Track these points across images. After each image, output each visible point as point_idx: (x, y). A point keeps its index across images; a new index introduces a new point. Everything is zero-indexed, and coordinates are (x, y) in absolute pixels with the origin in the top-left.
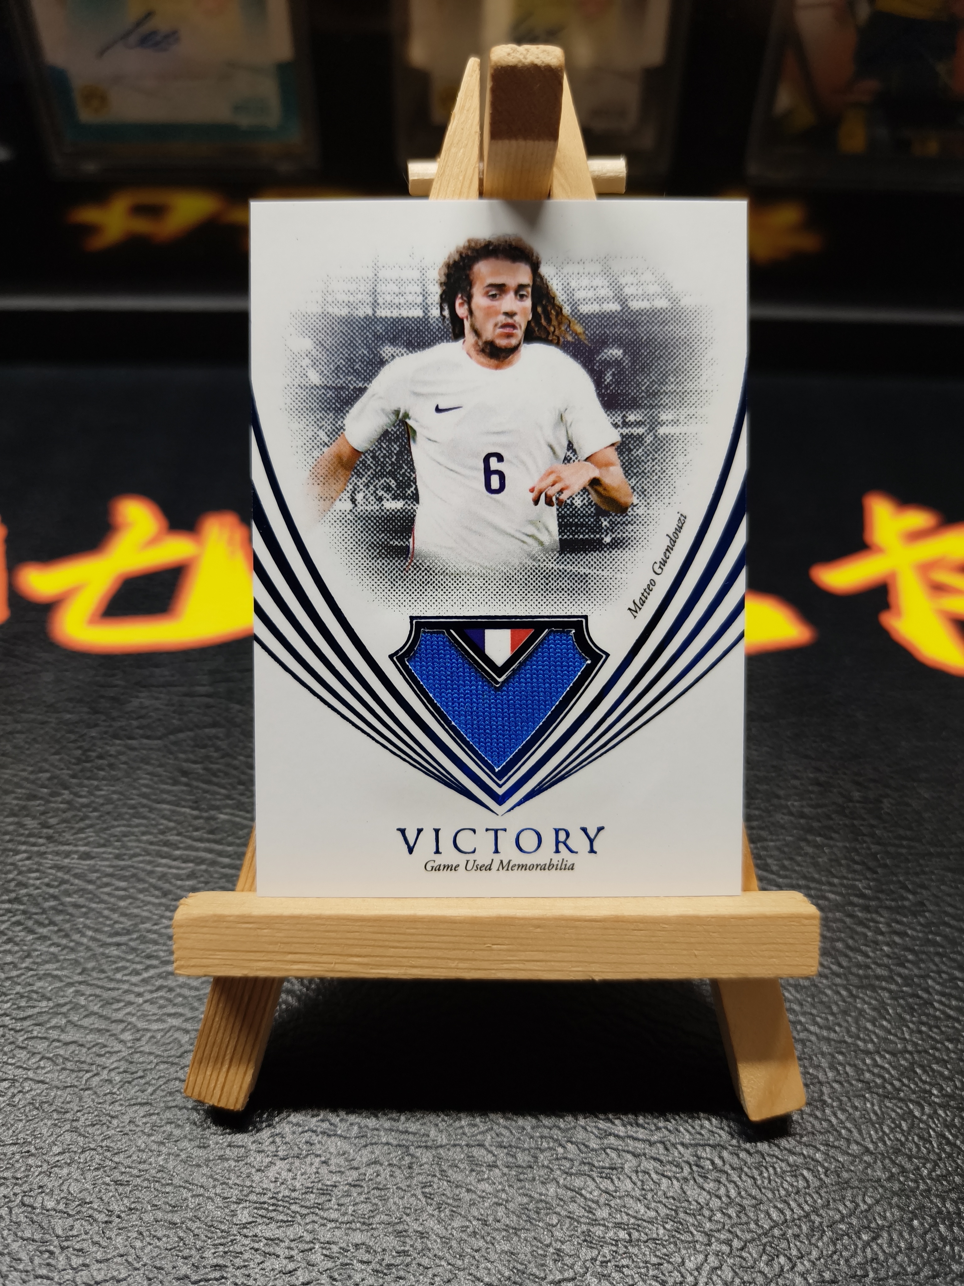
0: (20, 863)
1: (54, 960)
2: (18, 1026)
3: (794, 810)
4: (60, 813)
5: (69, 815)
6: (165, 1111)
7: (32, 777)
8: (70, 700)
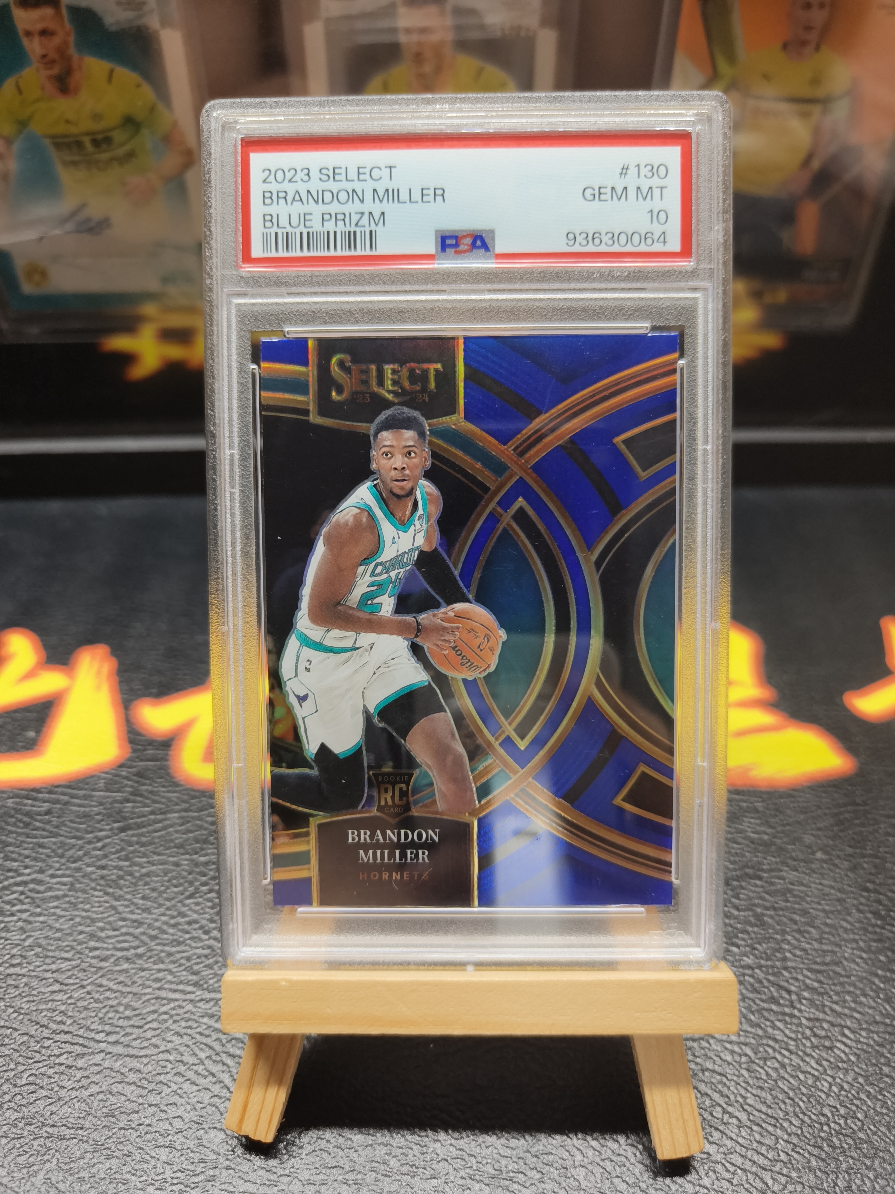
0: (174, 1012)
3: (861, 944)
4: (203, 959)
5: (211, 961)
7: (172, 921)
8: (197, 841)
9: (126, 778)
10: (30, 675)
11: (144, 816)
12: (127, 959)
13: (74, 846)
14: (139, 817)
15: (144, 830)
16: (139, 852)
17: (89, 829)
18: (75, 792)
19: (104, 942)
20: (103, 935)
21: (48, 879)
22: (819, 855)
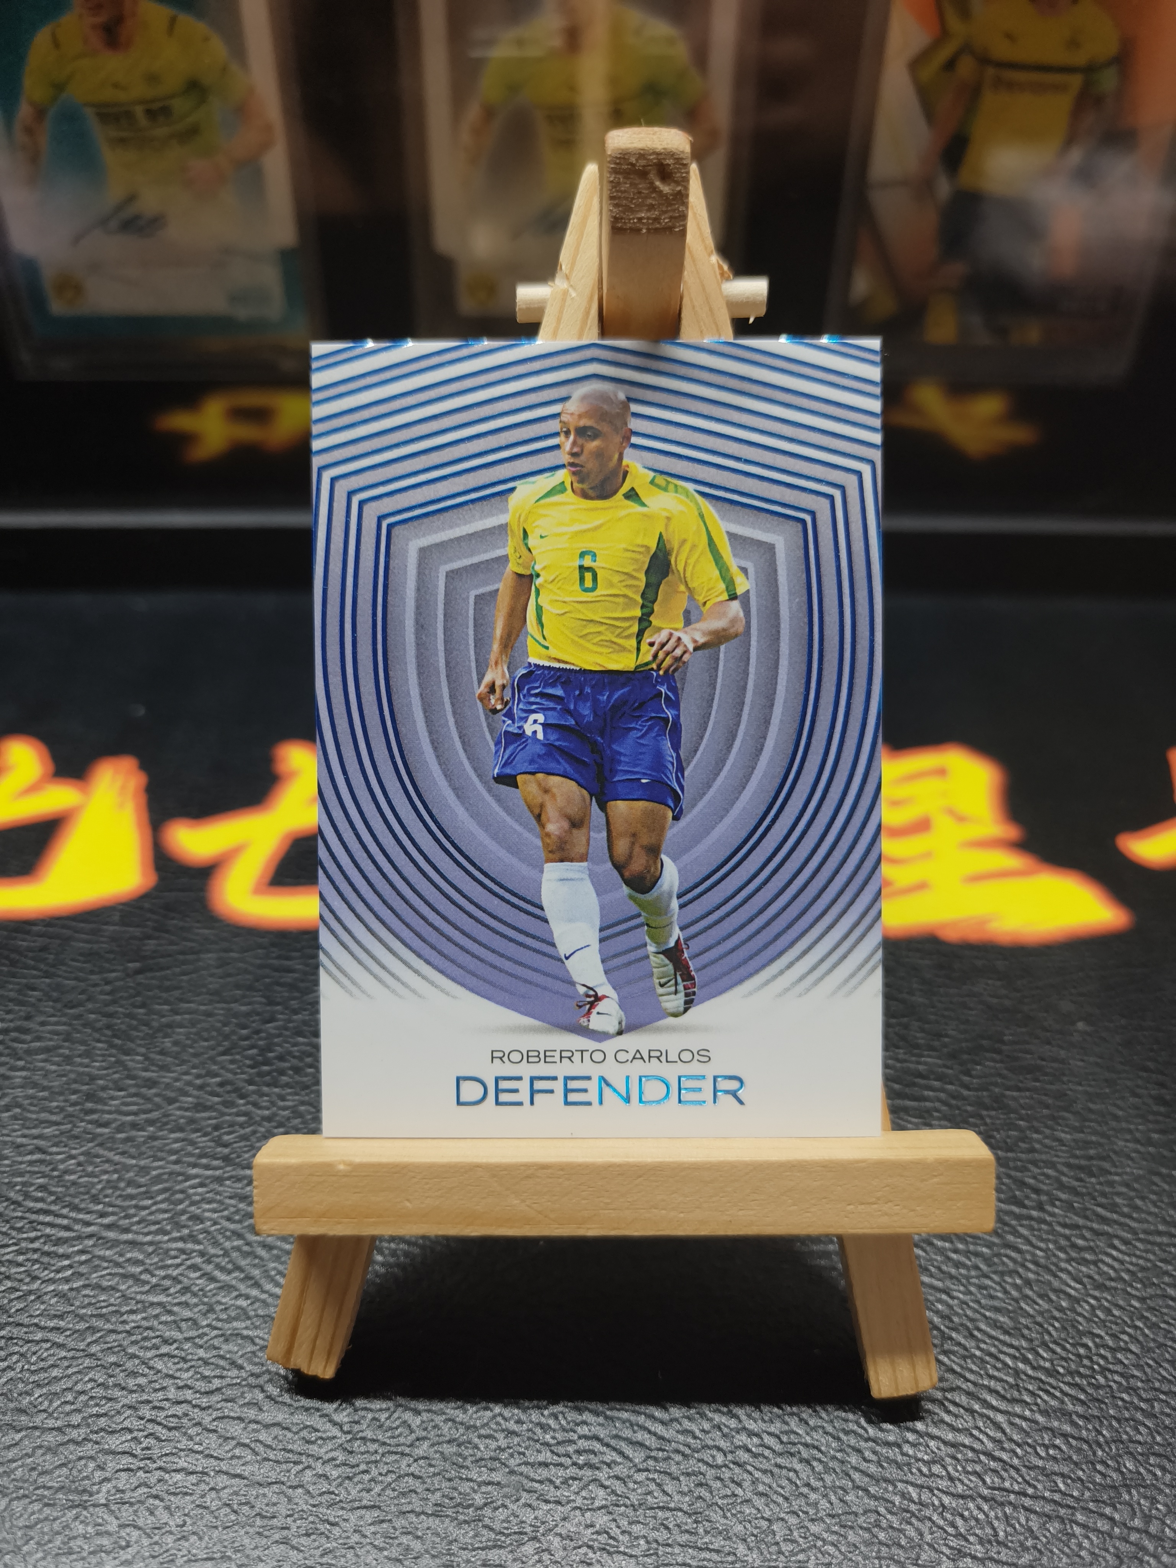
0: (192, 1191)
1: (243, 1317)
2: (204, 1401)
3: (1138, 1135)
4: (237, 1127)
5: (248, 1130)
6: (398, 1516)
7: (198, 1082)
8: (238, 986)
9: (151, 911)
10: (33, 789)
11: (169, 956)
12: (134, 1126)
13: (73, 988)
14: (162, 956)
15: (168, 972)
16: (160, 998)
17: (96, 969)
18: (82, 925)
19: (106, 1104)
20: (104, 1095)
21: (38, 1027)
22: (1081, 1025)
